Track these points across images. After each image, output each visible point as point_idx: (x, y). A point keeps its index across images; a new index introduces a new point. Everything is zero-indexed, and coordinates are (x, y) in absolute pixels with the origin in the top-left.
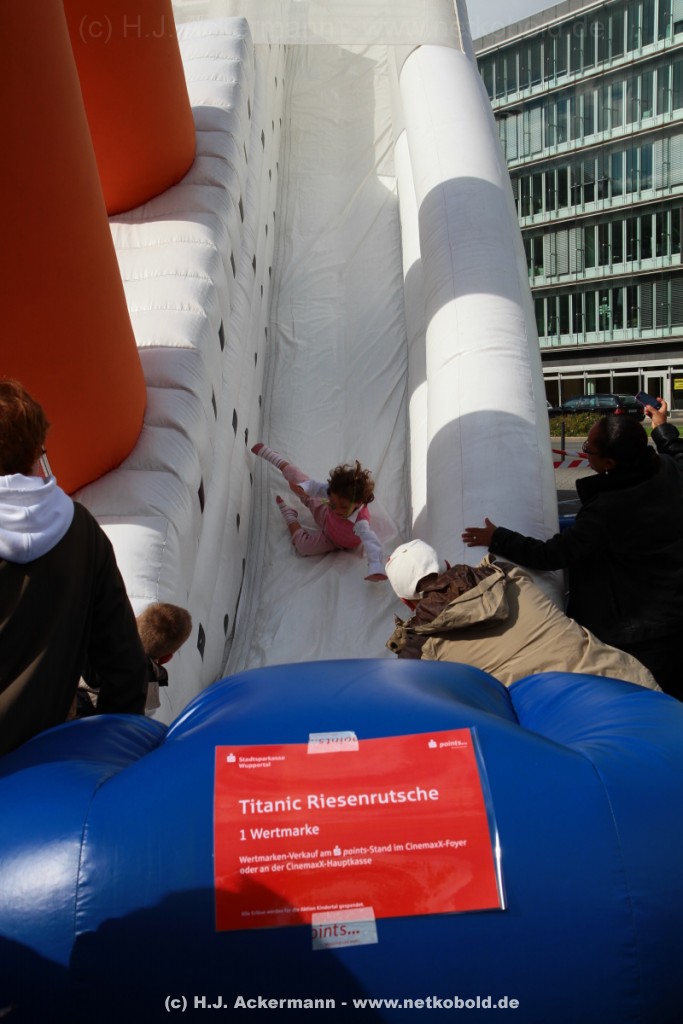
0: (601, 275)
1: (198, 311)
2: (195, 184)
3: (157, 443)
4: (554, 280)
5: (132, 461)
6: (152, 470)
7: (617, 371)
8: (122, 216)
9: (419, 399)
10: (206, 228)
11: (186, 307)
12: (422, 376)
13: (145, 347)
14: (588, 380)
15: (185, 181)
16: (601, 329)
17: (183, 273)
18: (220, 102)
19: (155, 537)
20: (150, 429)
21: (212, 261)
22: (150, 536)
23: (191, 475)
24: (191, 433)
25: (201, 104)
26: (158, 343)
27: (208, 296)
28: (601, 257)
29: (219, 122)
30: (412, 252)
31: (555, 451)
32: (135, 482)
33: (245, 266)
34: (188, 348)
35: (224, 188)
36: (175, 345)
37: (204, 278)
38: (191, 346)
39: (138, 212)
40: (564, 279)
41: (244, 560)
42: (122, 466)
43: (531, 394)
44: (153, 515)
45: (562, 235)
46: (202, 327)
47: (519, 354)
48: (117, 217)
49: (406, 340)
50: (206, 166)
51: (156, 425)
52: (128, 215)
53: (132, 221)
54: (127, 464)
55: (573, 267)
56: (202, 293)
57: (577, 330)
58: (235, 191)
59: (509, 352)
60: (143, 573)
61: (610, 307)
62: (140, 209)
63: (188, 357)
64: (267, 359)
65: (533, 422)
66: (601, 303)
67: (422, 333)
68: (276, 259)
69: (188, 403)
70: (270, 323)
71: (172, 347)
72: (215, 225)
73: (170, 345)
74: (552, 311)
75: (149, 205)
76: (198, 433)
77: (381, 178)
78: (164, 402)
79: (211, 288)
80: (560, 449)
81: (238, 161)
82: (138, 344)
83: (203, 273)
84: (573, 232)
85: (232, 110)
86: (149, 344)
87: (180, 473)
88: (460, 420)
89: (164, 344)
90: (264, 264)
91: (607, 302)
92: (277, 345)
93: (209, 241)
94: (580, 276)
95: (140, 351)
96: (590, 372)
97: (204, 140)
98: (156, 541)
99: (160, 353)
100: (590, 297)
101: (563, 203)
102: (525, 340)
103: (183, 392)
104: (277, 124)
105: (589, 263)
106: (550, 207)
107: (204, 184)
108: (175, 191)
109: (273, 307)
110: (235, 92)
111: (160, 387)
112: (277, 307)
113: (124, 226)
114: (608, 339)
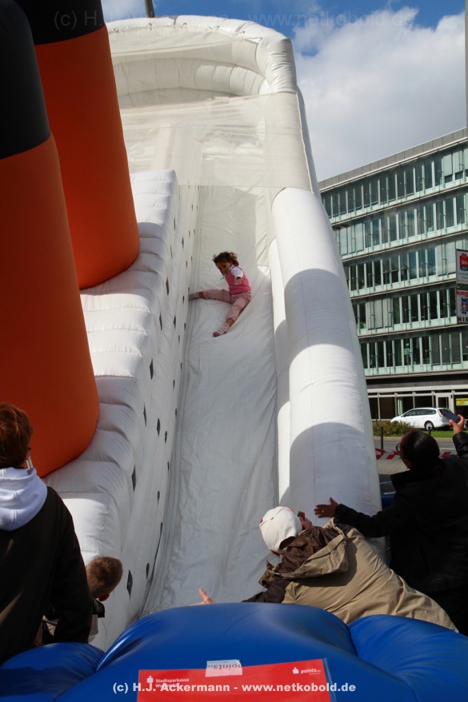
0: (404, 329)
1: (136, 352)
2: (138, 270)
3: (105, 442)
4: (374, 332)
5: (87, 454)
6: (101, 460)
7: (417, 392)
8: (89, 290)
9: (284, 413)
10: (143, 299)
11: (128, 350)
12: (286, 398)
13: (100, 376)
14: (398, 398)
15: (131, 268)
16: (406, 364)
17: (128, 327)
18: (156, 220)
19: (101, 508)
20: (101, 432)
21: (147, 320)
22: (98, 507)
23: (127, 465)
24: (129, 436)
25: (144, 221)
26: (109, 373)
27: (143, 343)
28: (404, 317)
29: (155, 232)
30: (280, 316)
31: (377, 450)
32: (89, 469)
33: (168, 323)
34: (129, 377)
35: (156, 273)
36: (120, 375)
37: (141, 331)
38: (131, 375)
39: (99, 288)
40: (380, 331)
41: (162, 524)
42: (80, 457)
43: (361, 411)
44: (101, 492)
45: (378, 303)
46: (139, 363)
47: (352, 385)
48: (85, 290)
49: (275, 373)
50: (145, 259)
51: (106, 430)
52: (93, 290)
53: (95, 293)
54: (83, 456)
55: (386, 324)
56: (140, 341)
57: (390, 364)
58: (163, 275)
59: (346, 383)
60: (91, 534)
61: (411, 350)
62: (101, 286)
63: (129, 383)
64: (182, 385)
65: (362, 431)
66: (405, 347)
67: (287, 369)
68: (189, 318)
69: (128, 415)
70: (184, 360)
71: (118, 376)
72: (149, 296)
73: (117, 375)
74: (372, 352)
75: (107, 283)
76: (133, 436)
77: (259, 267)
78: (111, 413)
79: (146, 338)
80: (380, 448)
81: (166, 256)
82: (95, 374)
83: (141, 328)
84: (385, 301)
85: (164, 225)
86: (102, 374)
87: (119, 463)
88: (313, 429)
89: (112, 374)
90: (181, 322)
91: (409, 347)
92: (189, 375)
93: (146, 307)
94: (391, 330)
95: (96, 379)
96: (399, 393)
97: (145, 243)
98: (101, 511)
99: (110, 380)
100: (397, 343)
101: (378, 282)
102: (356, 375)
103: (125, 407)
104: (192, 233)
105: (396, 321)
106: (370, 285)
107: (145, 271)
108: (124, 274)
109: (187, 350)
110: (166, 214)
111: (109, 403)
112: (189, 349)
113: (90, 297)
114: (411, 371)
